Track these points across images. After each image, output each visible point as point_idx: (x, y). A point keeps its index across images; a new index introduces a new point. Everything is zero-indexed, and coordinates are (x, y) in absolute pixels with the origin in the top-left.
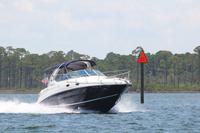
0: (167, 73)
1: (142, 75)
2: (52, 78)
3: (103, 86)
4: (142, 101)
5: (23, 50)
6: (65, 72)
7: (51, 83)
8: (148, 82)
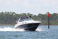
0: (56, 20)
1: (49, 20)
2: (18, 21)
3: (33, 23)
4: (49, 28)
5: (14, 13)
6: (22, 19)
7: (18, 22)
8: (51, 22)
